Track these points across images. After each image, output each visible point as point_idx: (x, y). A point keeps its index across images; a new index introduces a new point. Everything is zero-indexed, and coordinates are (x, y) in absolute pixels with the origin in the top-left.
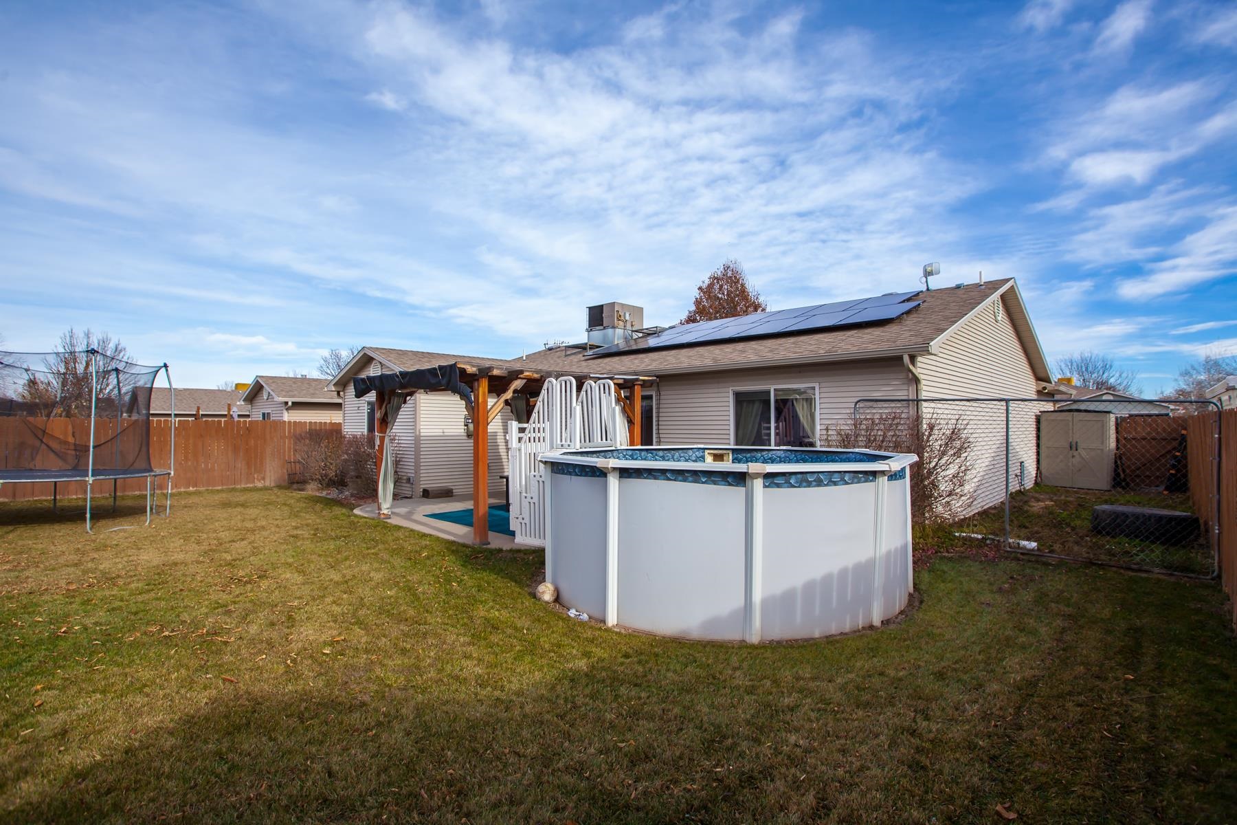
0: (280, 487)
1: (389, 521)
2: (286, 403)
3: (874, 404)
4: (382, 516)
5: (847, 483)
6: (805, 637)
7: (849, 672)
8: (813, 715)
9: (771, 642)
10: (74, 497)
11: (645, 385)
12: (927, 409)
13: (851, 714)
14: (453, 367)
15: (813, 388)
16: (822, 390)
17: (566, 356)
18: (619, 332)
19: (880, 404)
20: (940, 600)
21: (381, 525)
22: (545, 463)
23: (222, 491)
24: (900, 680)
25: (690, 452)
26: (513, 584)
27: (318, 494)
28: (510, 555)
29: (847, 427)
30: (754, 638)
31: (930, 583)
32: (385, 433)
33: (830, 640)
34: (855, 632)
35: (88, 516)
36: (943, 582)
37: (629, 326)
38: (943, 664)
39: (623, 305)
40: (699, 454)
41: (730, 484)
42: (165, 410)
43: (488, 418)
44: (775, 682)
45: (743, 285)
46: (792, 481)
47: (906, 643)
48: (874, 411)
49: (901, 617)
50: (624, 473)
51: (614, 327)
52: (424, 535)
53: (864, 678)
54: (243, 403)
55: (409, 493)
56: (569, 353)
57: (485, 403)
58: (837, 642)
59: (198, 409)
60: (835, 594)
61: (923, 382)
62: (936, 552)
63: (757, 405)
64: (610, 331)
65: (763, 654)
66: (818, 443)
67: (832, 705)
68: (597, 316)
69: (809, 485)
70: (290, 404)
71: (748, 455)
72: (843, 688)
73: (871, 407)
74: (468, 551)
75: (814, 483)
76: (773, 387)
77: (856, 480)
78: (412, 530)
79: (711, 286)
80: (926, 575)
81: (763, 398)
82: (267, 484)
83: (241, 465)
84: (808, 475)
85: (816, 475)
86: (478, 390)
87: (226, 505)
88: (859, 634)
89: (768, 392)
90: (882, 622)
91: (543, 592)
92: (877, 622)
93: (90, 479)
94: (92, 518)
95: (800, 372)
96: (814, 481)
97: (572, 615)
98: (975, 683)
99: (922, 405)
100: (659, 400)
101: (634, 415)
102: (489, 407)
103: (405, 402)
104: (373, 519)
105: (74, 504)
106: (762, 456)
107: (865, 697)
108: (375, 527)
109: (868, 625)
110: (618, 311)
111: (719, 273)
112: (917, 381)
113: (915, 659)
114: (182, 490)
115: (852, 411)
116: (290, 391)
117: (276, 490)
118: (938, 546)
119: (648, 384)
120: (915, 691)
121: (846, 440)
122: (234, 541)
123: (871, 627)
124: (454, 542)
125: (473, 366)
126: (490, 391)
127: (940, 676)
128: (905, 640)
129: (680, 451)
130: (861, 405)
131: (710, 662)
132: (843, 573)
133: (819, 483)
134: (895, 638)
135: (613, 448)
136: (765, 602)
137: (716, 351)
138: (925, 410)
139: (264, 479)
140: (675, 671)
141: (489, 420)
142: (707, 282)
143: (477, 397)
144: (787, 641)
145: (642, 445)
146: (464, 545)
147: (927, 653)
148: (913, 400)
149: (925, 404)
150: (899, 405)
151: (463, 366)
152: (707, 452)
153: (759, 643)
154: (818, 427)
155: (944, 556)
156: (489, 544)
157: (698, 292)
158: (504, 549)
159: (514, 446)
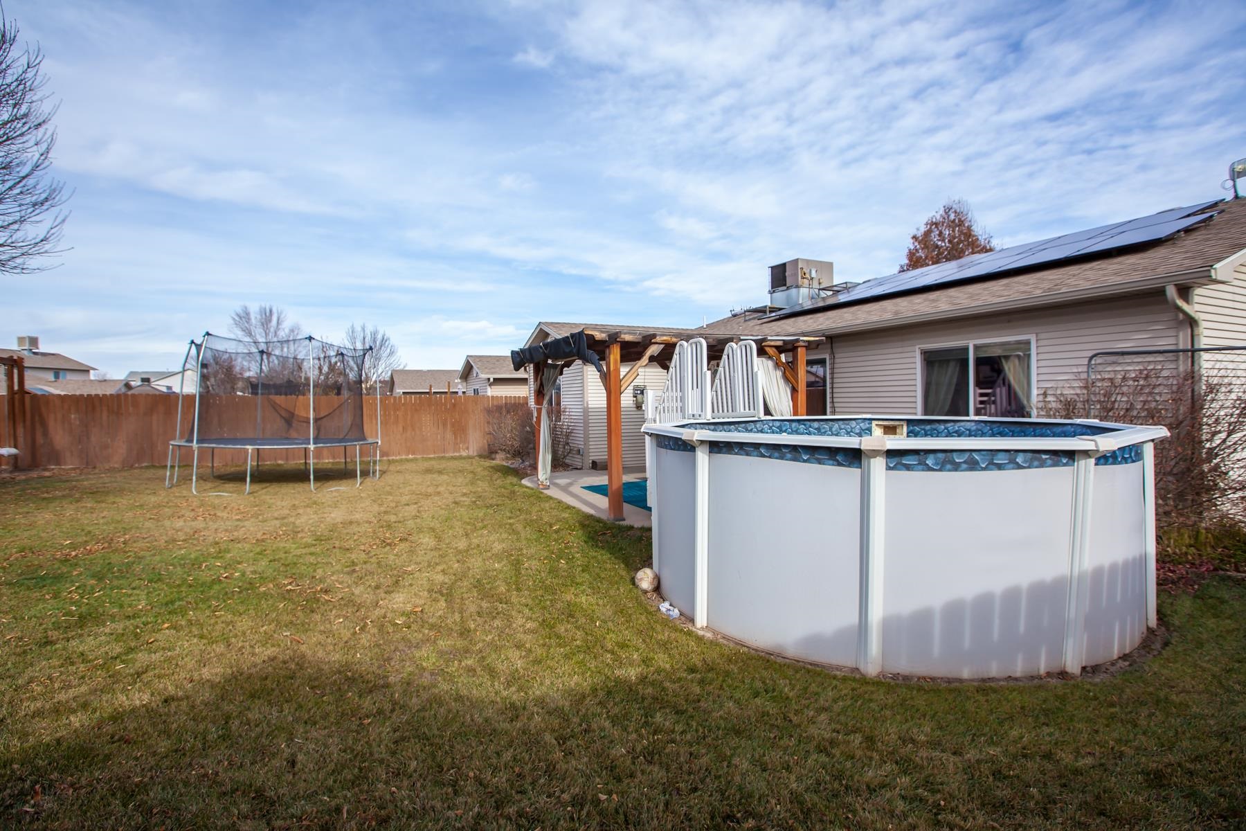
0: (481, 456)
1: (545, 491)
2: (489, 379)
3: (1120, 359)
4: (541, 487)
5: (1020, 467)
6: (949, 676)
7: (991, 742)
8: (901, 806)
9: (896, 676)
10: (327, 461)
11: (809, 346)
12: (1208, 364)
13: (965, 819)
14: (581, 333)
15: (1028, 343)
16: (1041, 343)
17: (745, 321)
18: (804, 291)
19: (1128, 359)
20: (1200, 644)
21: (538, 496)
22: (651, 435)
23: (434, 458)
24: (1077, 772)
25: (853, 424)
26: (622, 566)
27: (504, 463)
28: (638, 533)
29: (1072, 390)
30: (872, 668)
31: (1191, 616)
32: (542, 405)
33: (985, 687)
34: (1032, 678)
35: (312, 477)
36: (1216, 616)
37: (815, 285)
38: (1171, 758)
39: (808, 261)
40: (864, 425)
41: (840, 464)
42: (412, 388)
43: (621, 387)
44: (870, 740)
45: (969, 228)
46: (930, 462)
47: (1112, 710)
48: (1119, 368)
49: (1121, 664)
50: (715, 447)
51: (797, 287)
52: (569, 507)
53: (1015, 758)
54: (459, 381)
55: (579, 465)
56: (747, 318)
57: (618, 371)
58: (995, 691)
59: (431, 387)
60: (997, 622)
61: (1203, 324)
62: (1216, 569)
63: (952, 364)
64: (794, 291)
65: (872, 692)
66: (1034, 412)
67: (939, 796)
68: (780, 276)
69: (956, 467)
70: (492, 380)
71: (928, 427)
72: (969, 769)
73: (1114, 363)
74: (598, 526)
75: (964, 466)
76: (972, 342)
77: (1036, 463)
78: (560, 502)
79: (928, 233)
80: (1188, 603)
81: (960, 357)
82: (471, 453)
83: (449, 435)
84: (955, 455)
85: (967, 455)
86: (609, 357)
87: (428, 471)
88: (1035, 682)
89: (966, 349)
90: (1084, 668)
91: (641, 579)
92: (1073, 666)
93: (312, 447)
94: (315, 479)
95: (1009, 321)
96: (965, 462)
97: (663, 610)
98: (1225, 805)
99: (1200, 357)
100: (833, 364)
101: (797, 383)
102: (621, 377)
103: (561, 373)
104: (532, 489)
105: (325, 466)
106: (946, 428)
107: (1003, 792)
108: (529, 498)
109: (1057, 670)
110: (802, 268)
111: (938, 217)
112: (1192, 323)
113: (1119, 741)
114: (404, 457)
115: (1085, 369)
116: (493, 368)
117: (477, 458)
118: (1222, 560)
119: (814, 346)
120: (1098, 797)
121: (1069, 408)
122: (408, 505)
123: (1063, 674)
124: (592, 516)
125: (602, 332)
126: (622, 361)
127: (1157, 780)
128: (1112, 705)
129: (841, 423)
130: (1099, 360)
131: (791, 694)
132: (1012, 596)
133: (973, 465)
134: (1095, 698)
135: (756, 419)
136: (887, 624)
137: (902, 302)
138: (1205, 365)
139: (468, 448)
140: (737, 702)
141: (622, 389)
142: (923, 229)
143: (608, 367)
144: (919, 678)
145: (807, 415)
146: (599, 520)
147: (1144, 733)
148: (1184, 351)
149: (1205, 356)
150: (1160, 358)
151: (590, 333)
152: (874, 423)
153: (878, 676)
154: (1035, 392)
155: (1229, 577)
156: (624, 520)
157: (912, 241)
158: (636, 526)
159: (650, 416)
